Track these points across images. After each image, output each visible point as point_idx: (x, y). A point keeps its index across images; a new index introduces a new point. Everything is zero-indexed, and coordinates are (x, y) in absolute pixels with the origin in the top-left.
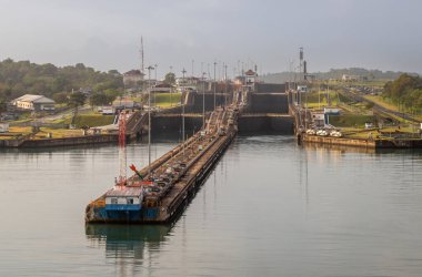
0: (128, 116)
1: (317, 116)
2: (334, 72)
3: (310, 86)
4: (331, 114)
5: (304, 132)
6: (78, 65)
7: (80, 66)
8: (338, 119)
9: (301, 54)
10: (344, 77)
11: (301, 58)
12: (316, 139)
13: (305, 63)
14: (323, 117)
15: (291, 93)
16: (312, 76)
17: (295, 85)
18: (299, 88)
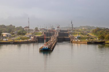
1: (75, 37)
2: (81, 27)
3: (74, 31)
4: (78, 37)
5: (72, 40)
8: (80, 38)
9: (72, 22)
10: (83, 28)
12: (75, 42)
13: (73, 25)
14: (77, 37)
15: (69, 32)
16: (75, 28)
18: (71, 31)
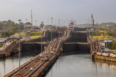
0: (10, 43)
1: (101, 44)
2: (103, 24)
3: (96, 29)
5: (95, 54)
6: (9, 21)
7: (10, 21)
8: (111, 45)
9: (92, 16)
11: (92, 18)
12: (102, 58)
13: (93, 20)
15: (88, 32)
16: (96, 25)
17: (90, 29)
18: (91, 29)
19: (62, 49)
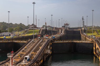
11: (83, 20)
19: (49, 52)
